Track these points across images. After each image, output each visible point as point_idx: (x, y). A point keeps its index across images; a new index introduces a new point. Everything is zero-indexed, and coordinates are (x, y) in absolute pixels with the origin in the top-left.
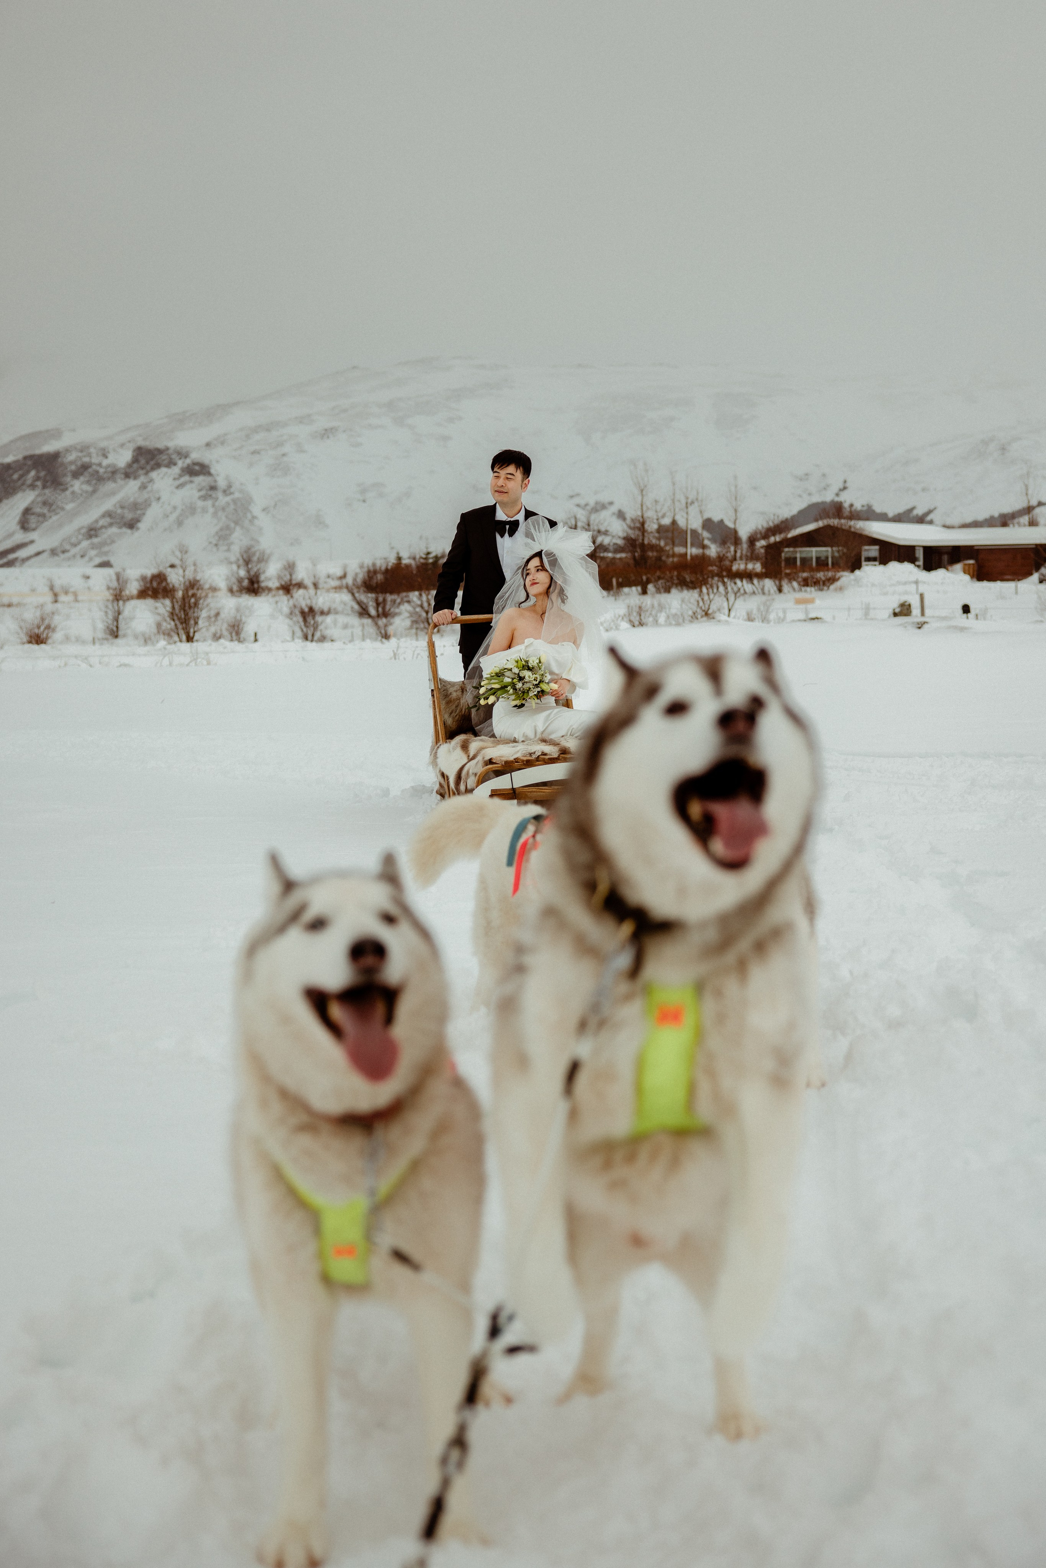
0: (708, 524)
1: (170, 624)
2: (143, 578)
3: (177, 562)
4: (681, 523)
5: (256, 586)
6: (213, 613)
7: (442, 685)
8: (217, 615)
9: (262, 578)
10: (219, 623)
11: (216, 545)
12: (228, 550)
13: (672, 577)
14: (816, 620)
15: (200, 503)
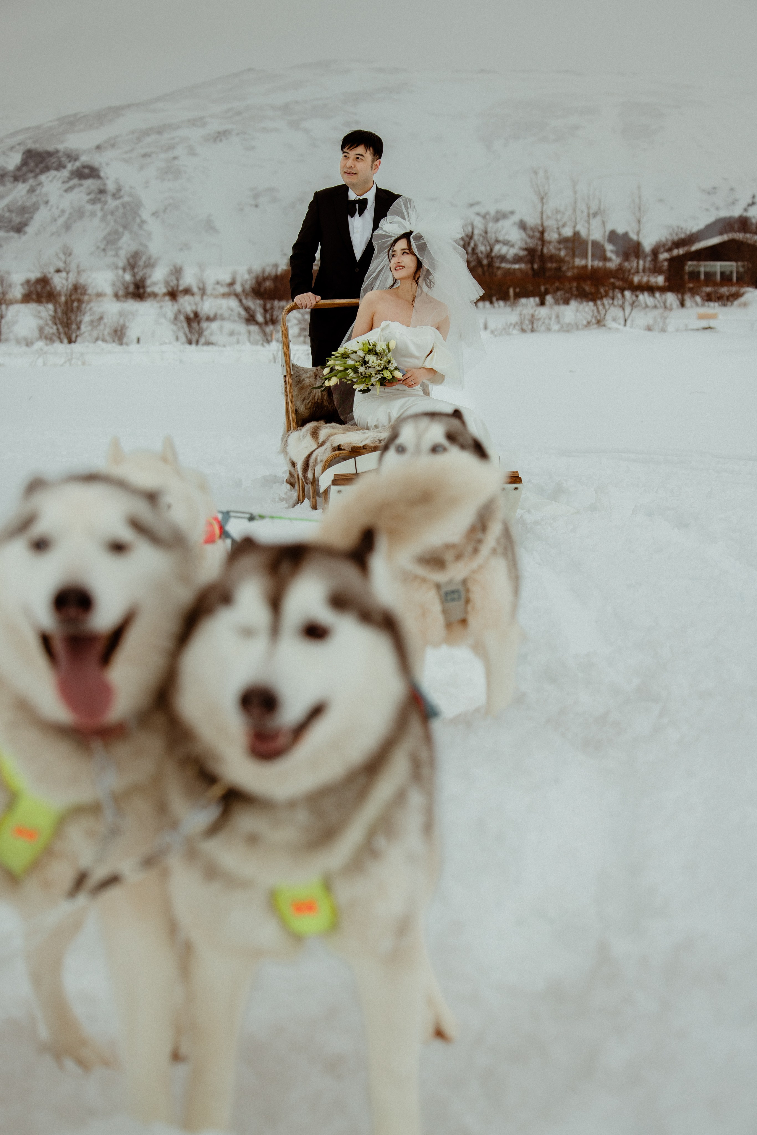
0: (613, 237)
1: (52, 328)
2: (28, 282)
3: (61, 265)
4: (583, 233)
5: (141, 291)
6: (96, 317)
7: (295, 371)
8: (101, 318)
9: (148, 282)
10: (102, 327)
11: (104, 250)
12: (117, 255)
13: (571, 288)
14: (709, 330)
15: (89, 207)
